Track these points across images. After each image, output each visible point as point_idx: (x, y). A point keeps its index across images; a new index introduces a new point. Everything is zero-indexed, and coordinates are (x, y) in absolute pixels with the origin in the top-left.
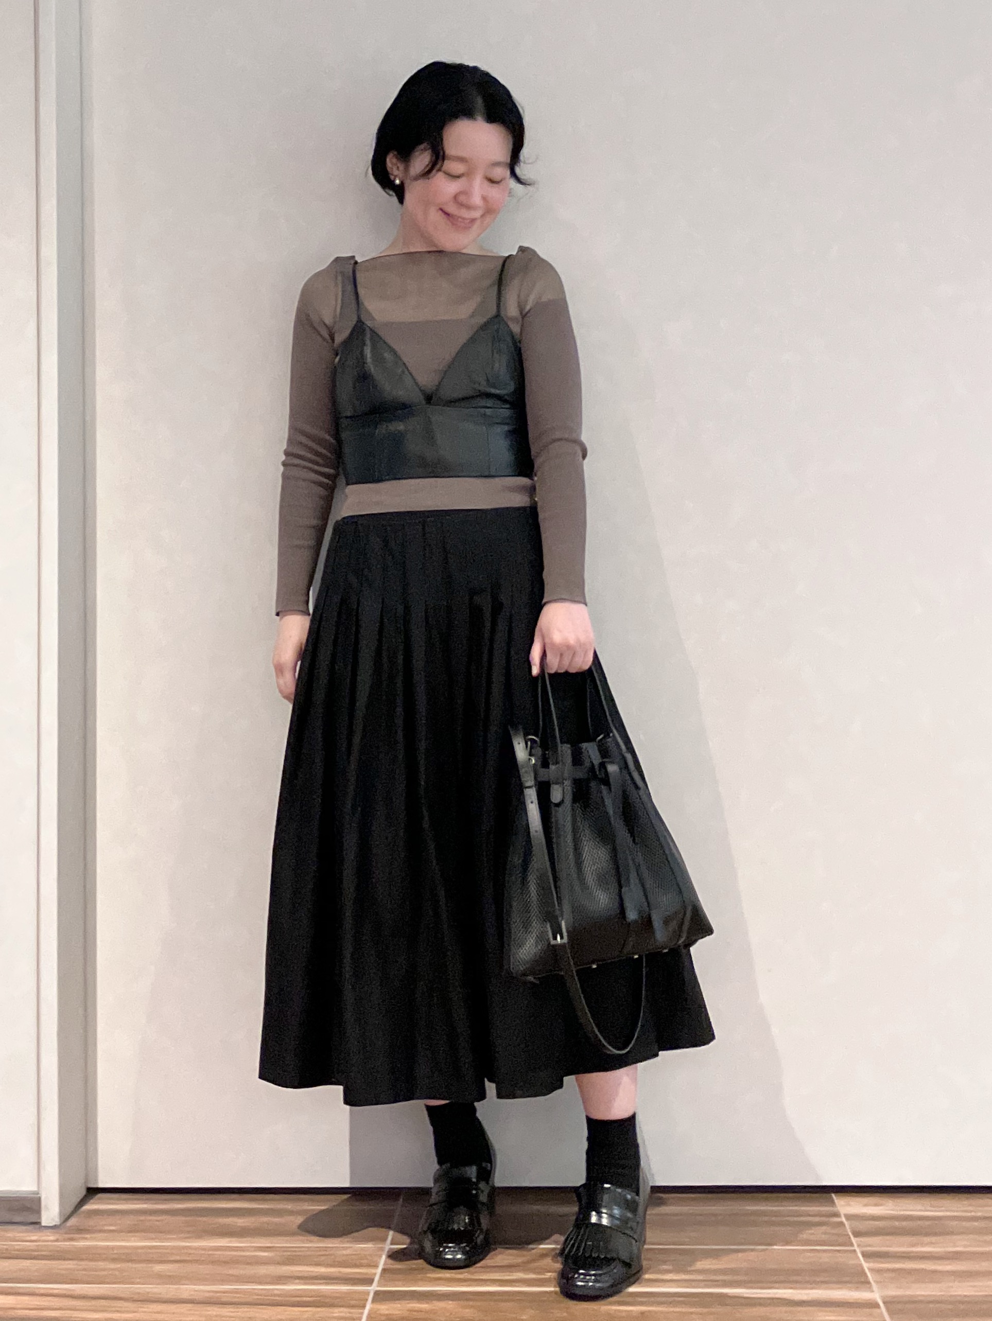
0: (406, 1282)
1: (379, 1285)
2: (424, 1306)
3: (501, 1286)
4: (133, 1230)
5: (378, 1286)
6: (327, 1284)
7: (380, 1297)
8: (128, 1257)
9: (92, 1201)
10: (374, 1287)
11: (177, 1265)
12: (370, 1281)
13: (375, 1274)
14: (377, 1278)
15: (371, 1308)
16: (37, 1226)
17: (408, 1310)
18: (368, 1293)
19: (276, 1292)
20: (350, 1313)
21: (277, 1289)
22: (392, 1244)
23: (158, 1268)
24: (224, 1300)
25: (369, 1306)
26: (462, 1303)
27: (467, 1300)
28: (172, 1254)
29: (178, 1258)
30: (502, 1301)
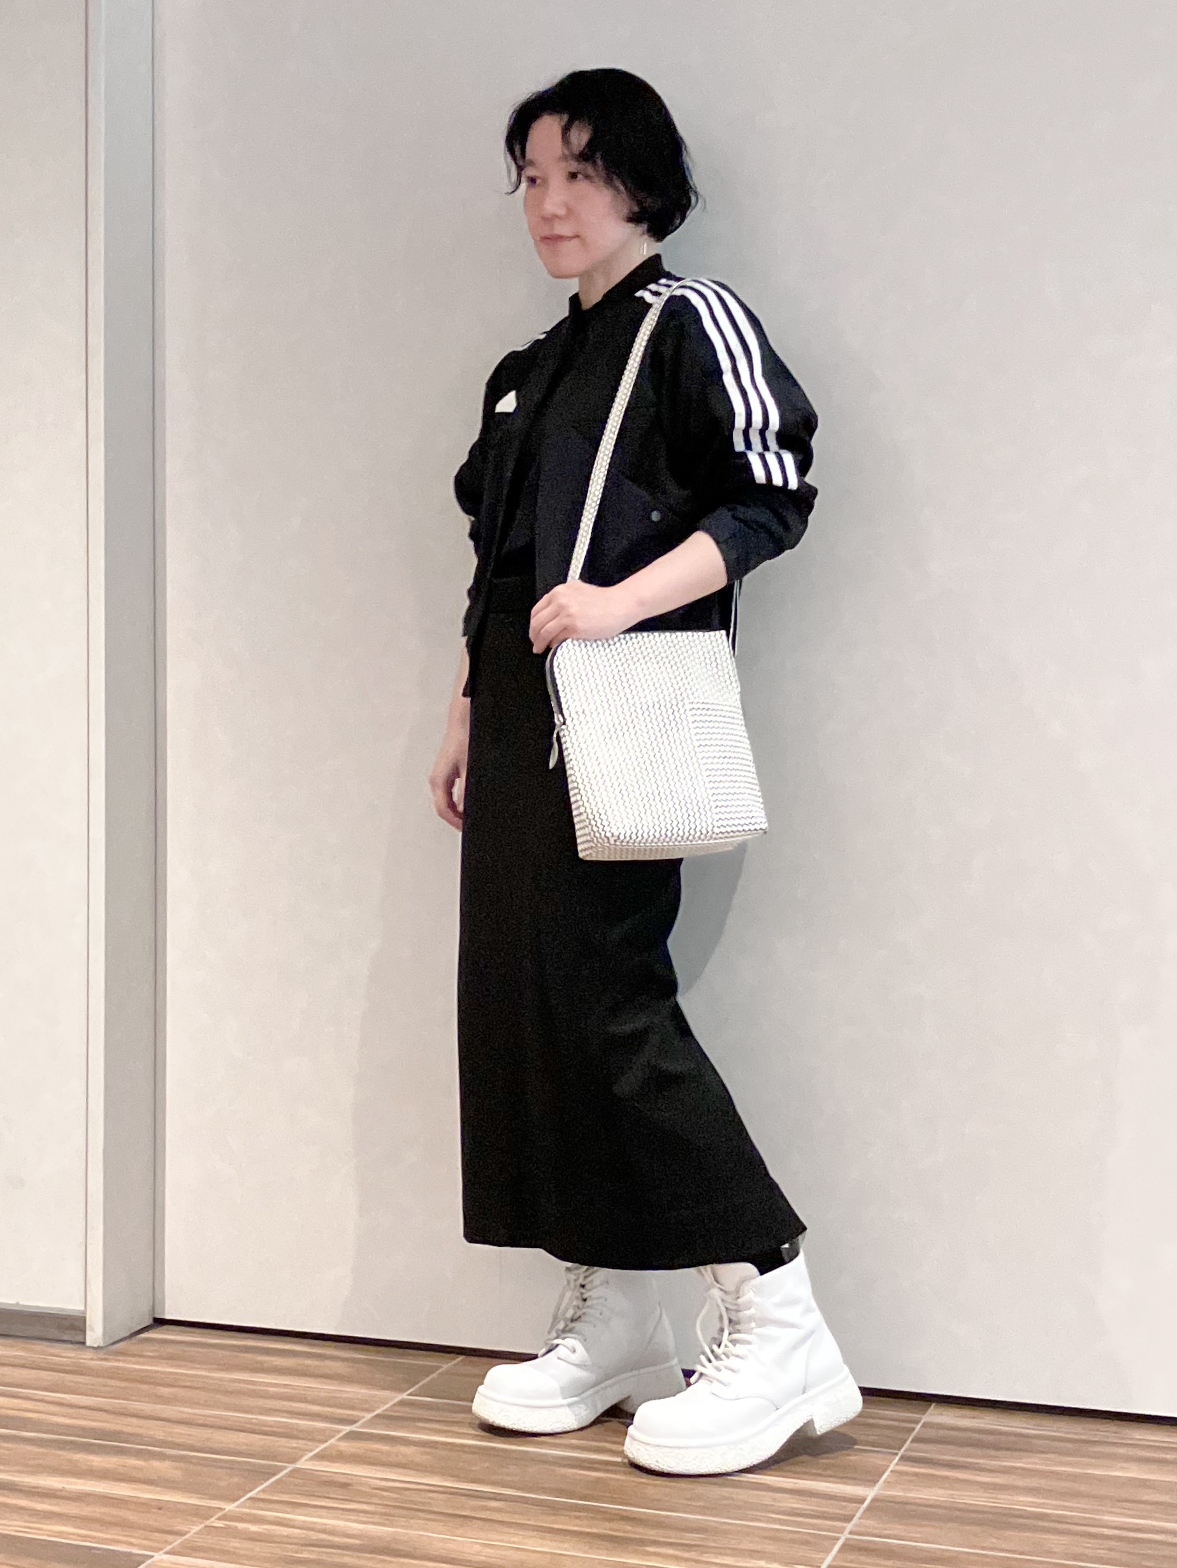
0: (388, 1427)
1: (362, 1426)
2: (387, 1448)
5: (357, 1427)
6: (309, 1420)
7: (351, 1436)
9: (156, 1330)
10: (353, 1428)
11: (180, 1390)
13: (363, 1417)
14: (363, 1421)
15: (333, 1444)
16: (81, 1346)
17: (364, 1449)
19: (254, 1421)
20: (305, 1444)
21: (255, 1419)
24: (198, 1422)
25: (332, 1441)
26: (422, 1449)
27: (434, 1448)
29: (187, 1384)
30: (466, 1452)
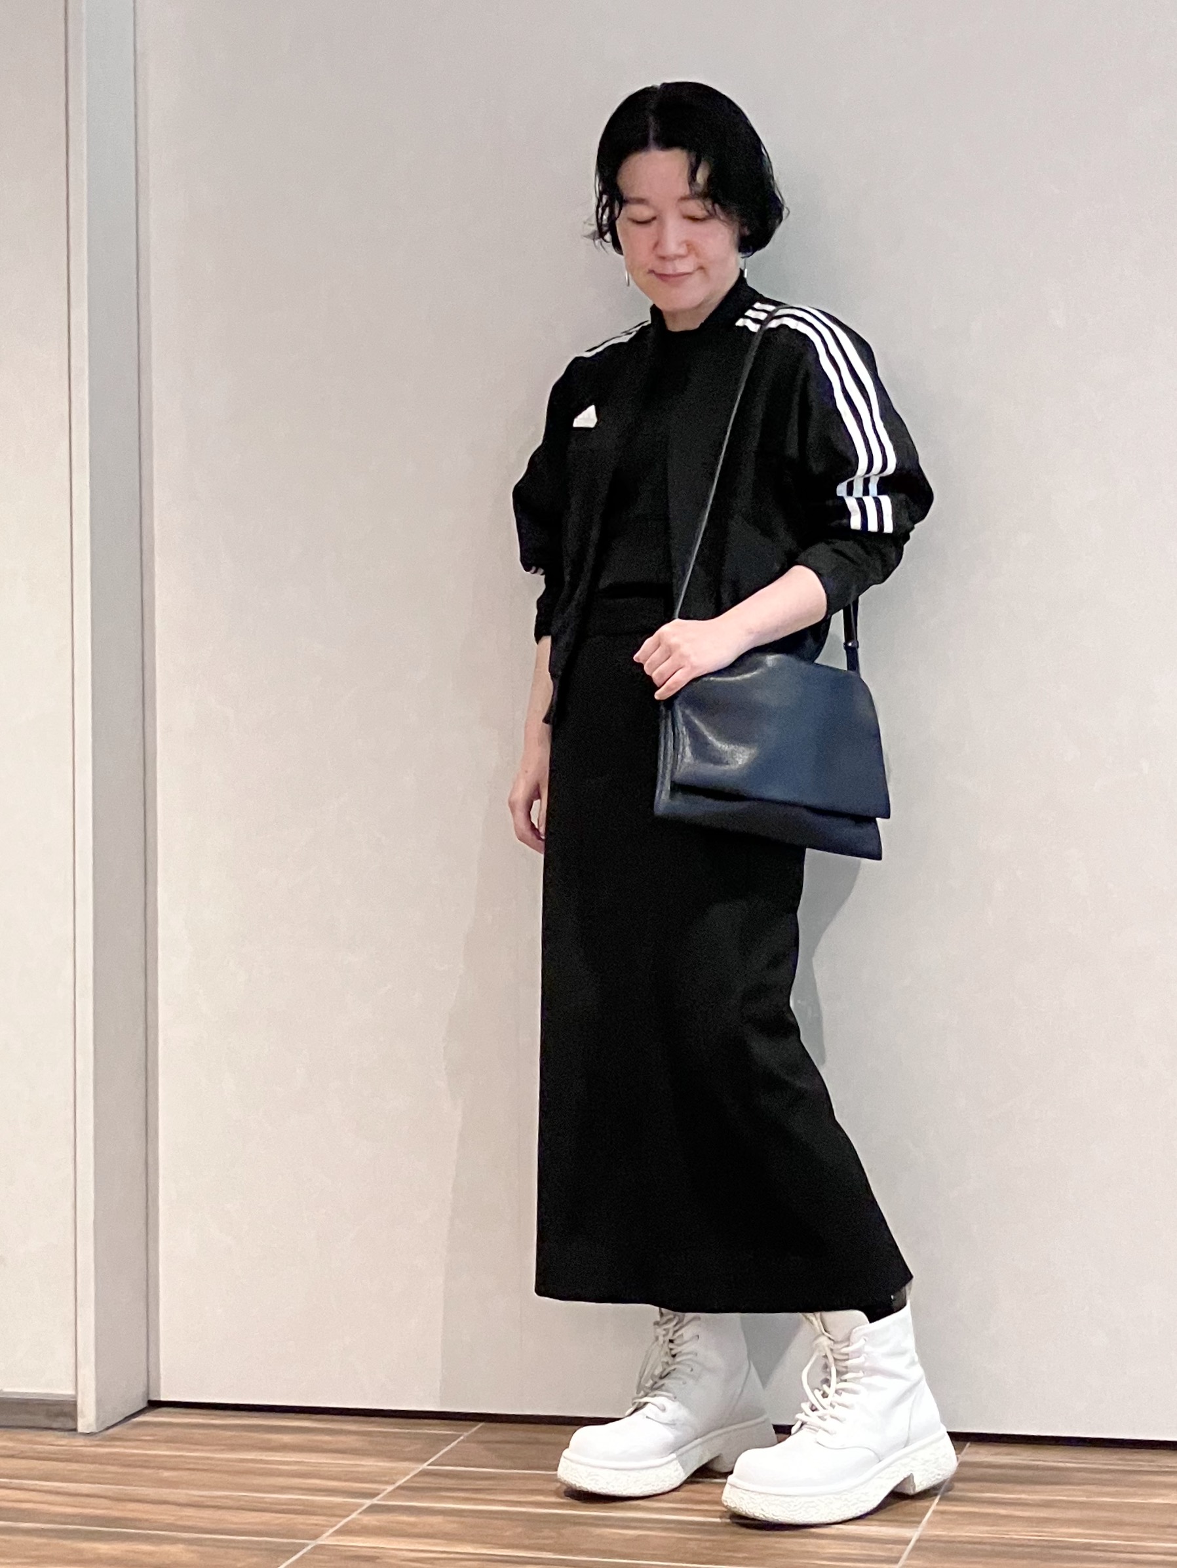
0: (412, 1498)
1: (383, 1499)
2: (412, 1519)
3: (507, 1506)
4: (169, 1441)
5: (378, 1500)
6: (324, 1496)
7: (373, 1509)
8: (146, 1463)
9: (151, 1413)
10: (375, 1501)
11: (187, 1473)
12: (373, 1495)
13: (384, 1490)
14: (385, 1493)
15: (356, 1518)
16: (73, 1433)
17: (388, 1522)
18: (361, 1505)
20: (325, 1520)
21: (268, 1498)
22: (429, 1465)
23: (166, 1474)
24: (208, 1503)
25: (354, 1515)
26: (453, 1519)
27: (461, 1516)
28: (189, 1463)
29: (191, 1466)
30: (497, 1519)
